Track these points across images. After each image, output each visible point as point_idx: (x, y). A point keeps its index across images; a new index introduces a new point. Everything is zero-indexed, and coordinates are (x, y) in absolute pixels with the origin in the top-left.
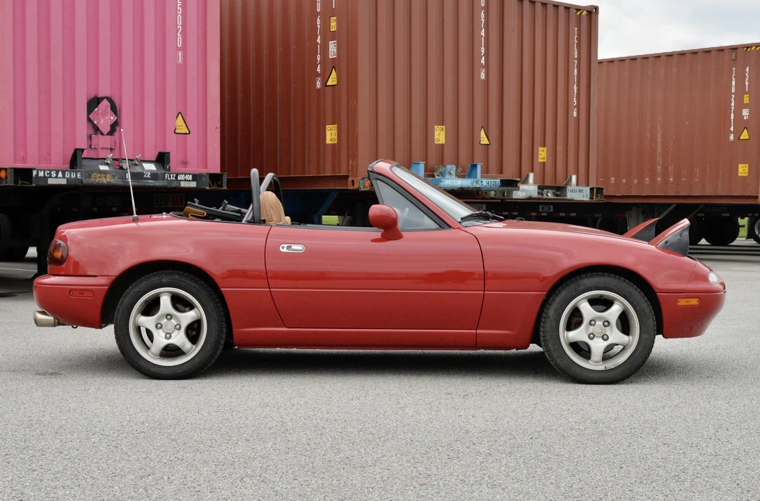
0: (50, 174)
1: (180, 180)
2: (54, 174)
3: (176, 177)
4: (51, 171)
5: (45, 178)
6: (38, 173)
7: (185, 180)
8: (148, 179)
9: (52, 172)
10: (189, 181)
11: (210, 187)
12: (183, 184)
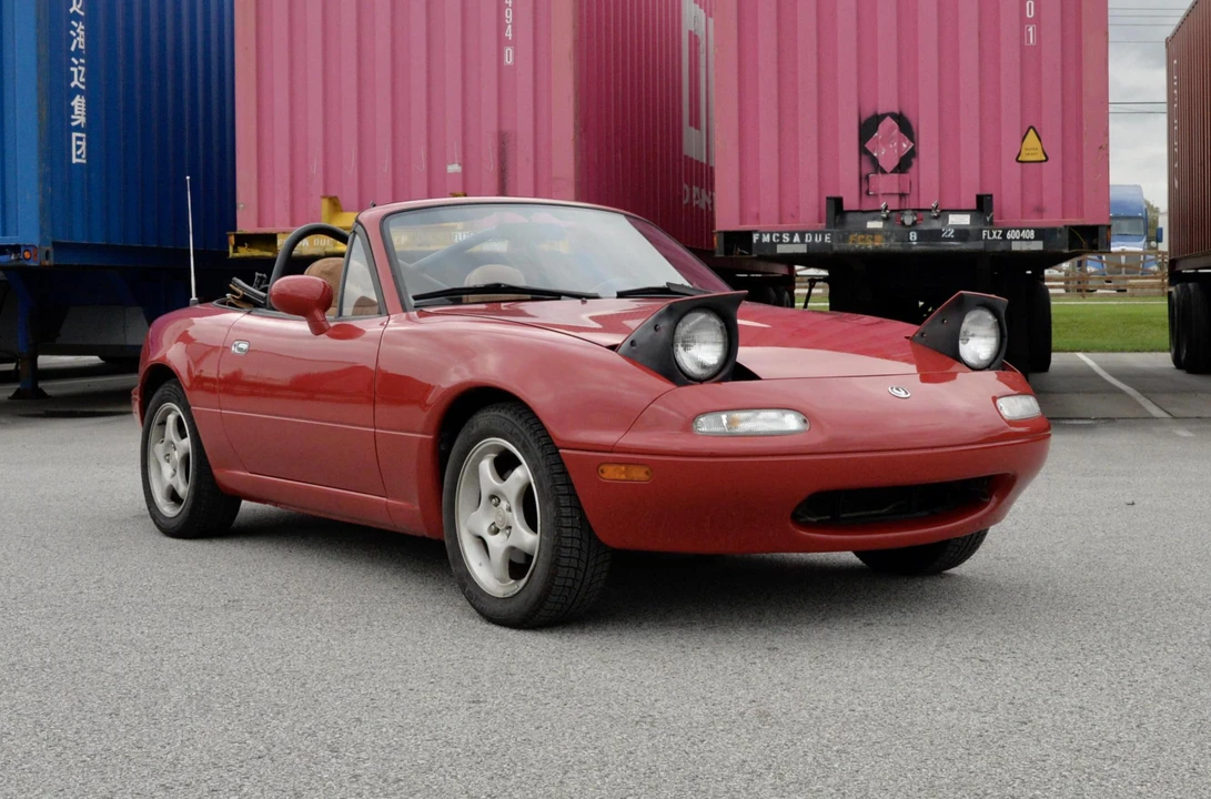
0: (781, 238)
1: (1011, 240)
2: (786, 238)
3: (1004, 235)
4: (781, 233)
5: (772, 245)
6: (761, 237)
7: (1021, 239)
8: (950, 239)
9: (784, 236)
10: (1030, 240)
11: (1070, 248)
12: (1016, 246)
